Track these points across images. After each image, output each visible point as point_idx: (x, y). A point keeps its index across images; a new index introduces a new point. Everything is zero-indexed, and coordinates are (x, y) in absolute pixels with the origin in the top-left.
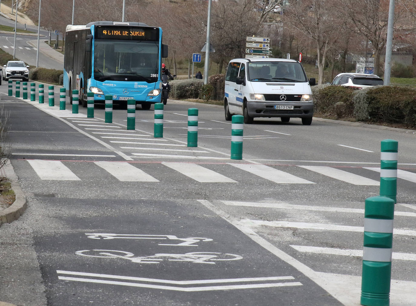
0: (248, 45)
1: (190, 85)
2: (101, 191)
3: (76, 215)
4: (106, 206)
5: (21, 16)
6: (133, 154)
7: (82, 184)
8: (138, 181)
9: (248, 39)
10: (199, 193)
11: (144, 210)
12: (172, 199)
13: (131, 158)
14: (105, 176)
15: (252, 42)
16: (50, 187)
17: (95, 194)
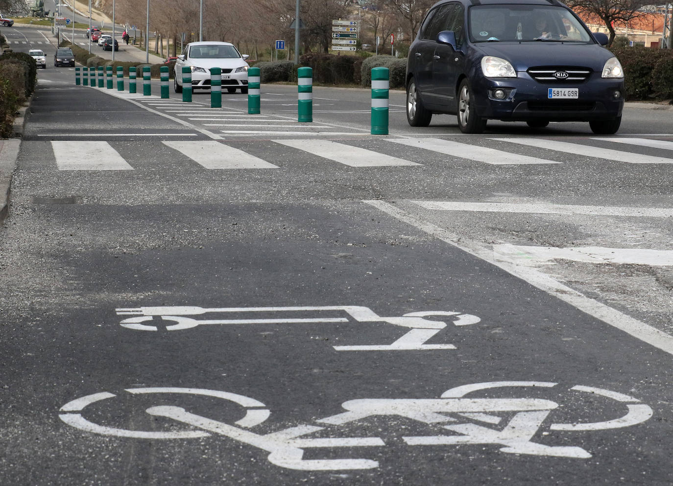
0: (334, 29)
1: (279, 67)
2: (171, 189)
3: (105, 248)
4: (179, 221)
5: (98, 14)
6: (223, 131)
7: (135, 176)
8: (239, 167)
9: (334, 22)
10: (360, 187)
11: (263, 227)
12: (313, 201)
13: (221, 136)
14: (179, 162)
15: (338, 26)
16: (71, 183)
17: (158, 195)
